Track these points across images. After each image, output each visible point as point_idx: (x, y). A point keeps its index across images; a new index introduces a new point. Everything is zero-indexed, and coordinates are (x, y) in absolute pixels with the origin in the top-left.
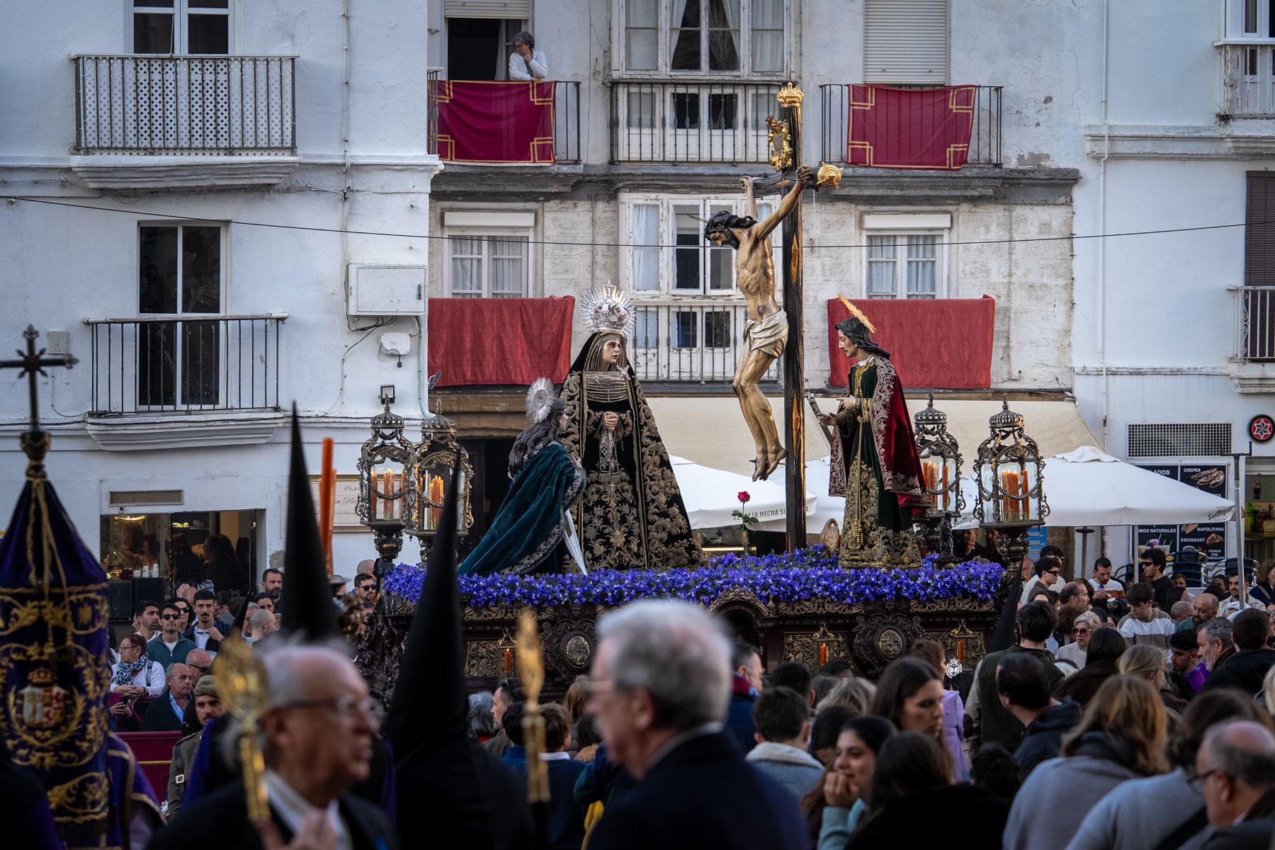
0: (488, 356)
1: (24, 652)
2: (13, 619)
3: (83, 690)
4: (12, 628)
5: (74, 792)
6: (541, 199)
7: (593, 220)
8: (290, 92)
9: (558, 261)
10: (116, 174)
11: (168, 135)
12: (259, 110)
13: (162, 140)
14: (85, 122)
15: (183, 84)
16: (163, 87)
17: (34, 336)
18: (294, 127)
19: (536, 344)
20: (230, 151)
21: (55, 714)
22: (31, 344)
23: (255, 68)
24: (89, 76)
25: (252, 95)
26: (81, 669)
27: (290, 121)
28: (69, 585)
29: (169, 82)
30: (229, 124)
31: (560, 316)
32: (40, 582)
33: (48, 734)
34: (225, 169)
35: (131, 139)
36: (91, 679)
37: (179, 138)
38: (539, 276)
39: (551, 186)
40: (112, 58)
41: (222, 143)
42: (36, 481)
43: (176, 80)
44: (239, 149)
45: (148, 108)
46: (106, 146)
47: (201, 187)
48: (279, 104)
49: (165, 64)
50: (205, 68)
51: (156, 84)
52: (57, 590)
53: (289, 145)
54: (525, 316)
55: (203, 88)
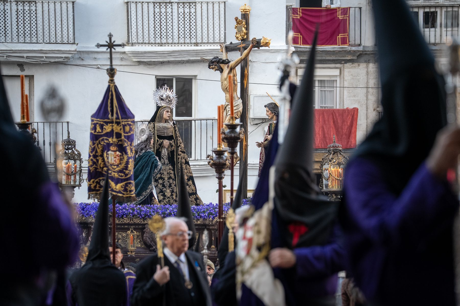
0: (317, 135)
1: (108, 140)
2: (104, 129)
3: (126, 153)
4: (104, 132)
5: (123, 187)
6: (343, 62)
7: (367, 72)
8: (223, 17)
9: (350, 91)
10: (145, 55)
11: (168, 37)
12: (209, 26)
13: (166, 40)
14: (131, 31)
15: (175, 14)
16: (166, 16)
17: (111, 36)
18: (225, 33)
19: (340, 130)
20: (196, 44)
21: (117, 161)
22: (110, 39)
23: (207, 7)
24: (133, 10)
25: (206, 19)
26: (126, 147)
27: (223, 31)
28: (122, 118)
29: (169, 13)
30: (196, 32)
31: (351, 117)
32: (112, 118)
33: (115, 167)
34: (194, 52)
35: (152, 39)
36: (129, 150)
37: (174, 39)
38: (342, 98)
39: (347, 56)
40: (143, 2)
41: (193, 41)
42: (112, 85)
43: (172, 12)
44: (200, 43)
45: (159, 25)
46: (141, 42)
47: (184, 60)
48: (218, 23)
49: (167, 5)
50: (185, 7)
51: (163, 14)
52: (118, 120)
53: (223, 41)
54: (335, 117)
55: (184, 16)
